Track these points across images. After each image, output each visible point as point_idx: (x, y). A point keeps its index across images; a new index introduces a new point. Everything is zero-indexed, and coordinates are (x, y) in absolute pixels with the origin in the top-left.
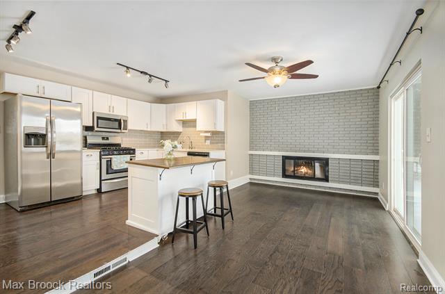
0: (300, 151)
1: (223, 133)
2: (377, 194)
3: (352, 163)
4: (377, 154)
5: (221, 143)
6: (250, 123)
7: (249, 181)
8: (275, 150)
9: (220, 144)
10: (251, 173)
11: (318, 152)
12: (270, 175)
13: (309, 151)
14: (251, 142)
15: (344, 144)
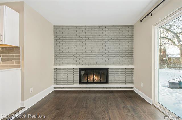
0: (91, 64)
1: (18, 48)
2: (132, 88)
3: (121, 71)
4: (133, 64)
5: (15, 59)
6: (55, 43)
7: (54, 90)
8: (74, 64)
9: (14, 61)
10: (56, 83)
11: (102, 64)
12: (71, 83)
13: (97, 64)
14: (55, 59)
15: (117, 59)
